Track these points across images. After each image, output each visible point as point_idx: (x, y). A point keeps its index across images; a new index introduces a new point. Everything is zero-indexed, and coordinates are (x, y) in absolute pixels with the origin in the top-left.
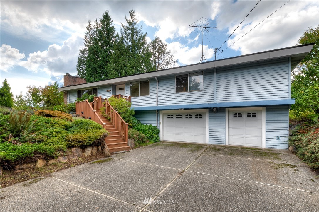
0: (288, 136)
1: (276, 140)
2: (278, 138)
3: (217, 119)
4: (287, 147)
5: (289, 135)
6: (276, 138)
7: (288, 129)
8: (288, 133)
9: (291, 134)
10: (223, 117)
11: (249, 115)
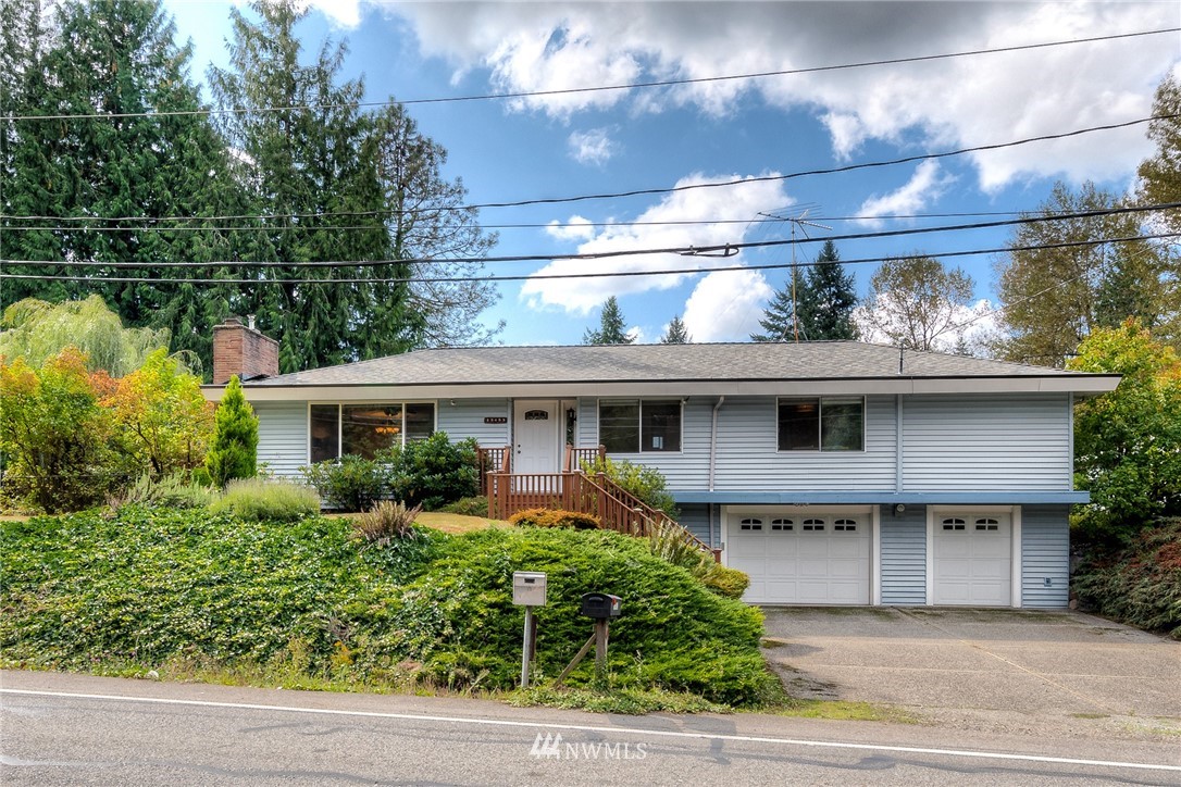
0: (1067, 576)
1: (1043, 586)
2: (1048, 581)
3: (904, 535)
4: (1066, 603)
5: (1070, 574)
6: (1042, 581)
7: (1067, 559)
8: (1066, 570)
9: (1073, 572)
10: (920, 529)
11: (980, 525)
